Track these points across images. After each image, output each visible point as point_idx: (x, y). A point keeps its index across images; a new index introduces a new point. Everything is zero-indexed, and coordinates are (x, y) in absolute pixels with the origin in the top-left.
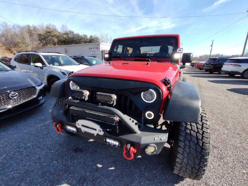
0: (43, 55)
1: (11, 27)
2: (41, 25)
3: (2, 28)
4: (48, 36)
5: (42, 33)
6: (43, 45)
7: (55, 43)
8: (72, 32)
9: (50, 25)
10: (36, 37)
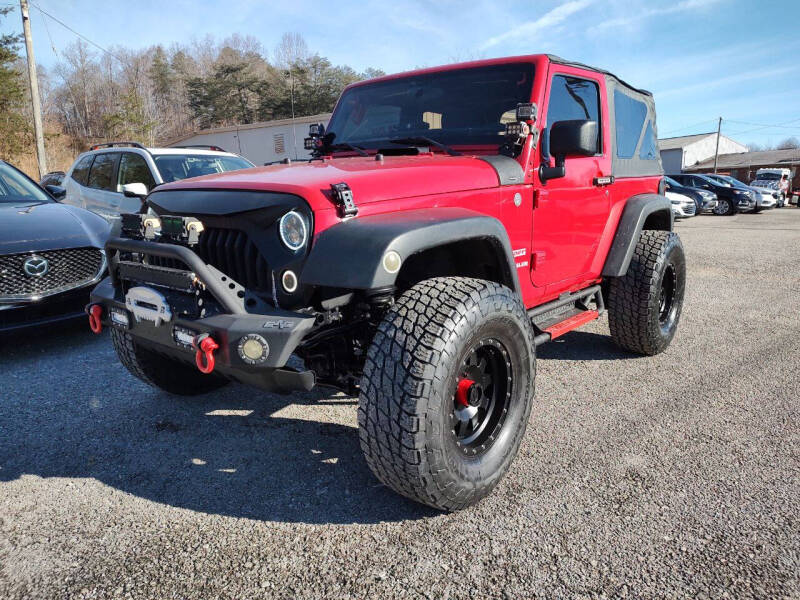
0: (154, 157)
1: (97, 60)
2: (204, 44)
3: (69, 66)
4: (227, 87)
5: (203, 73)
6: (204, 126)
7: (250, 112)
8: (319, 64)
9: (236, 40)
10: (179, 92)
